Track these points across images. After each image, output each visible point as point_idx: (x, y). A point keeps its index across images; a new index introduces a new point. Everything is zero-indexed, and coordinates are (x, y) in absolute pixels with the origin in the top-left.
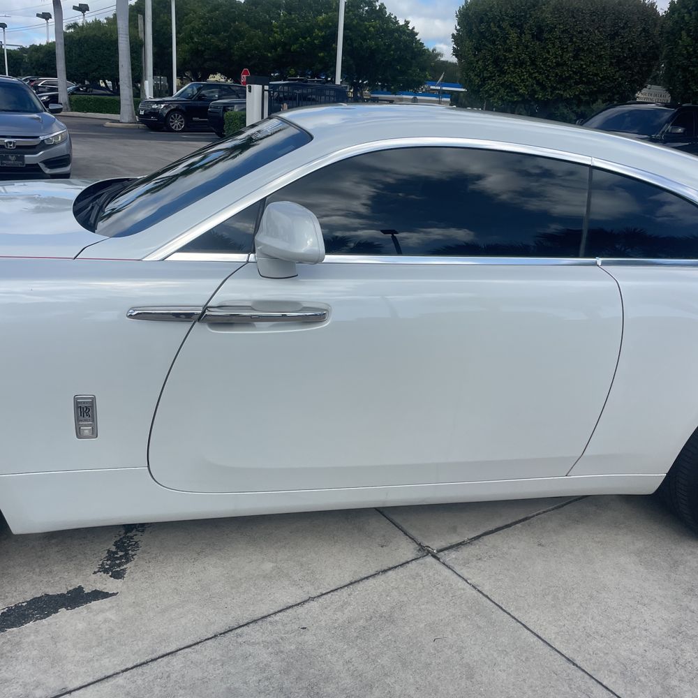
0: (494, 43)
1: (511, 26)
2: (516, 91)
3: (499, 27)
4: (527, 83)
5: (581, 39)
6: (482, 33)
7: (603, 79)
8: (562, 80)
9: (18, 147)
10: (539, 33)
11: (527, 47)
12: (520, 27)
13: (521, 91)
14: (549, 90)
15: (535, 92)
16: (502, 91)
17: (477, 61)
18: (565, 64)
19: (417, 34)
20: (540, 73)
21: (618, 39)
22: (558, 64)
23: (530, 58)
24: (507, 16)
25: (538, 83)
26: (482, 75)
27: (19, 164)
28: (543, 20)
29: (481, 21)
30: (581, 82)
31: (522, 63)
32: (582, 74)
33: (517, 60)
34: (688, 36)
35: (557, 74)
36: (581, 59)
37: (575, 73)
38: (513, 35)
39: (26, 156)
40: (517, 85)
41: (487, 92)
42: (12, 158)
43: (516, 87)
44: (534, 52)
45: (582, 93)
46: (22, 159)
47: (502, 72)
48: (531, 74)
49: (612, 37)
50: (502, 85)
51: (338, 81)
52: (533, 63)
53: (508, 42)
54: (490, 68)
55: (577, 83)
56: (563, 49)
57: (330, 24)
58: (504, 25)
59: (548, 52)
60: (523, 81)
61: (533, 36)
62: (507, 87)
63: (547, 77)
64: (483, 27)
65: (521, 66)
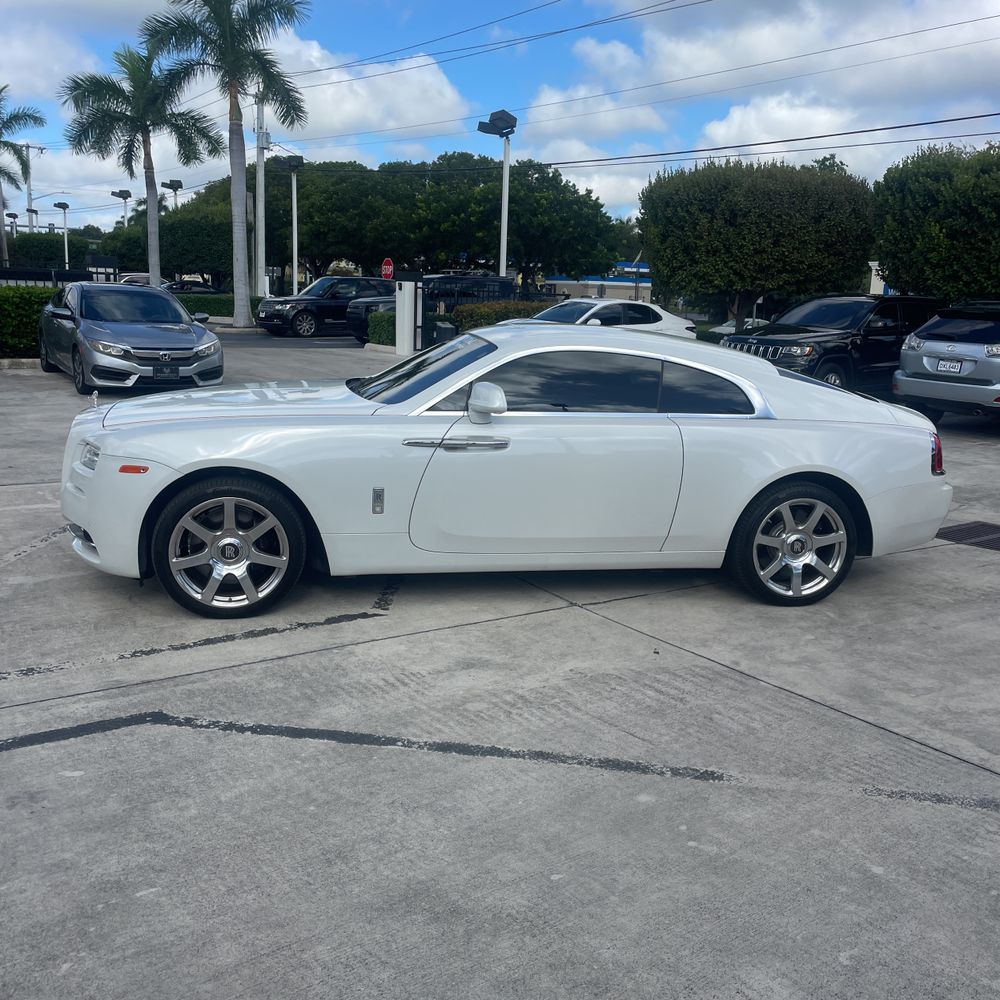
0: (682, 229)
1: (701, 210)
2: (711, 282)
3: (687, 211)
4: (722, 273)
5: (781, 224)
6: (668, 218)
7: (810, 266)
8: (762, 270)
9: (173, 359)
10: (732, 219)
11: (720, 234)
12: (711, 211)
13: (716, 282)
14: (749, 280)
15: (731, 283)
16: (695, 282)
19: (602, 206)
20: (737, 262)
21: (824, 222)
22: (757, 252)
23: (724, 246)
24: (696, 199)
25: (735, 273)
27: (173, 377)
28: (736, 204)
29: (667, 205)
30: (785, 271)
31: (715, 252)
32: (784, 262)
33: (709, 248)
35: (756, 263)
36: (783, 246)
37: (776, 260)
38: (704, 220)
39: (180, 368)
40: (711, 276)
41: (678, 283)
42: (167, 371)
43: (711, 278)
44: (728, 239)
45: (787, 283)
46: (177, 371)
47: (694, 262)
48: (726, 263)
49: (817, 219)
50: (695, 275)
51: (503, 273)
52: (728, 250)
53: (698, 227)
54: (680, 257)
55: (780, 272)
56: (760, 235)
57: (490, 197)
58: (693, 209)
59: (744, 239)
60: (717, 271)
61: (726, 222)
62: (700, 278)
63: (745, 266)
64: (669, 212)
65: (714, 255)
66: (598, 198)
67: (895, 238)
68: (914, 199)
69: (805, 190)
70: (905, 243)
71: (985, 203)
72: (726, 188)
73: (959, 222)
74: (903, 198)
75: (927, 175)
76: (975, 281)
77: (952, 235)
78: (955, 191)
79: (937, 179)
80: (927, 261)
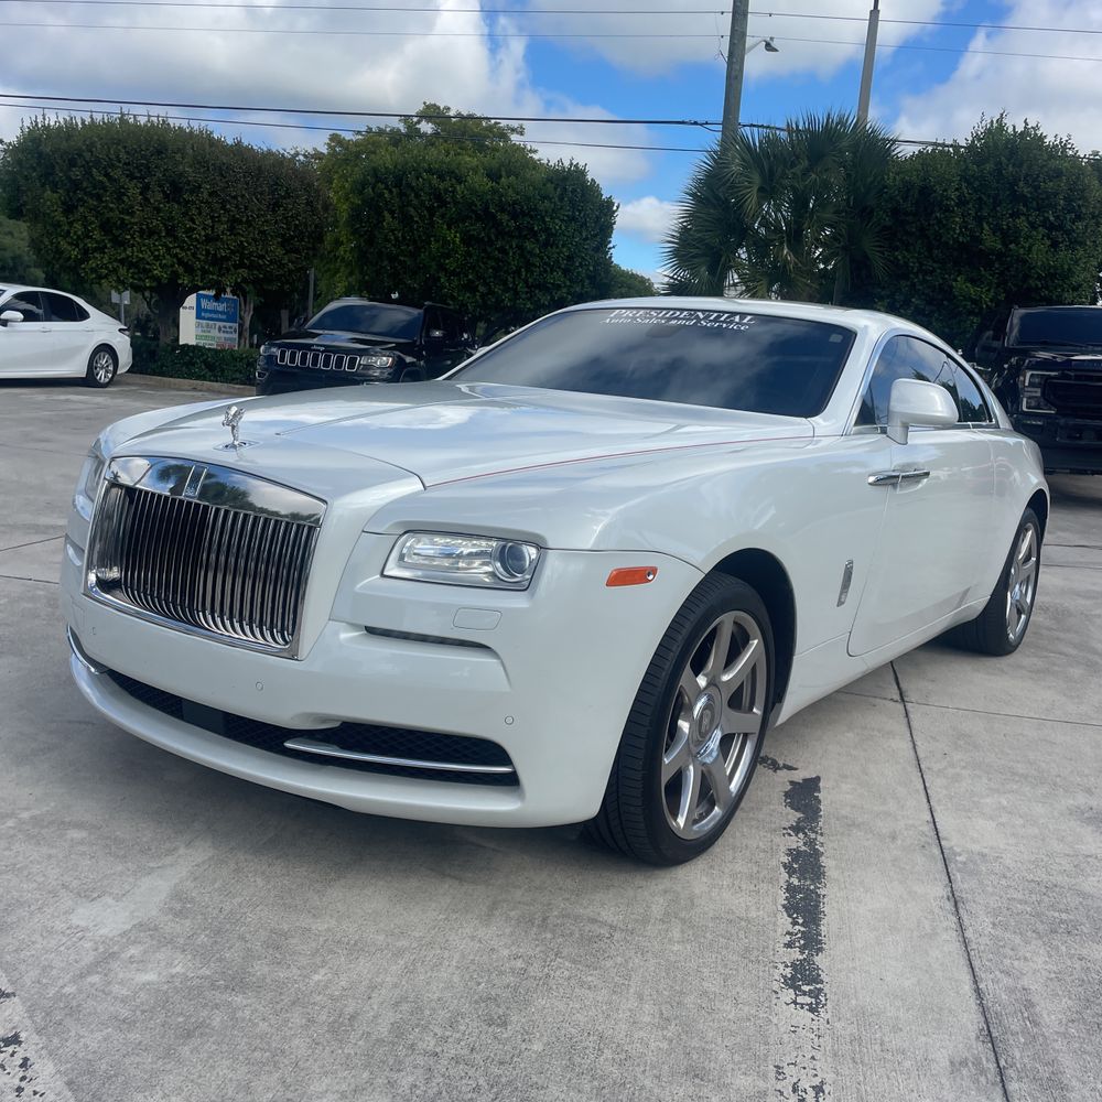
0: (99, 198)
1: (127, 176)
2: (145, 271)
3: (107, 175)
4: (164, 262)
5: (237, 207)
6: (74, 182)
7: (271, 261)
8: (217, 261)
10: (175, 190)
11: (158, 210)
13: (156, 272)
14: (199, 273)
15: (175, 275)
17: (71, 224)
18: (217, 238)
20: (182, 249)
21: (281, 211)
22: (208, 239)
23: (165, 226)
24: (120, 162)
25: (180, 262)
26: (81, 246)
28: (181, 175)
29: (72, 163)
30: (242, 265)
31: (152, 233)
32: (242, 254)
33: (144, 227)
34: (393, 218)
35: (208, 252)
37: (233, 252)
38: (133, 189)
40: (148, 263)
43: (148, 267)
45: (245, 280)
47: (119, 243)
48: (168, 249)
49: (275, 206)
50: (122, 262)
52: (171, 232)
53: (125, 198)
54: (97, 235)
55: (236, 267)
56: (212, 218)
58: (116, 174)
59: (193, 221)
60: (157, 258)
61: (166, 196)
62: (131, 265)
63: (194, 255)
64: (76, 173)
65: (149, 237)
67: (396, 238)
68: (417, 196)
69: (260, 168)
70: (408, 246)
71: (503, 210)
72: (159, 152)
73: (476, 228)
74: (401, 194)
75: (430, 171)
76: (491, 292)
77: (468, 240)
78: (473, 191)
79: (441, 178)
80: (442, 267)
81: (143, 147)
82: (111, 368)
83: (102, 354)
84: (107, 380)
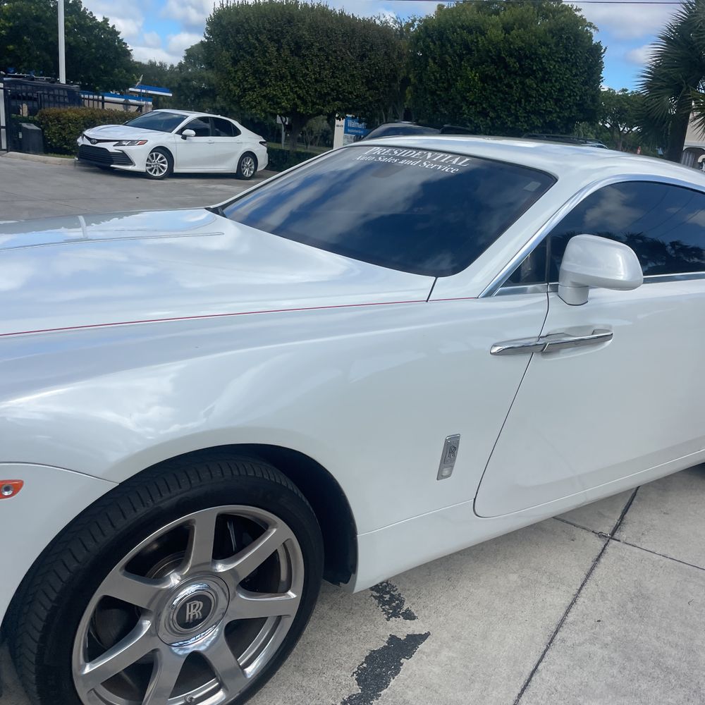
0: (252, 55)
1: (269, 39)
2: (278, 103)
3: (257, 39)
4: (289, 97)
5: (336, 58)
6: (238, 44)
7: (357, 96)
8: (322, 96)
10: (297, 49)
11: (286, 62)
12: (278, 41)
13: (283, 104)
14: (310, 105)
15: (296, 105)
16: (264, 103)
17: (236, 72)
18: (322, 81)
19: (119, 33)
20: (300, 88)
21: (366, 60)
22: (317, 81)
23: (290, 73)
24: (265, 29)
25: (299, 97)
26: (241, 86)
28: (301, 37)
29: (238, 32)
30: (338, 99)
31: (282, 78)
32: (338, 91)
33: (278, 73)
34: (435, 63)
35: (316, 90)
36: (337, 77)
37: (332, 90)
38: (272, 49)
40: (279, 98)
41: (248, 103)
43: (279, 100)
44: (294, 67)
47: (263, 84)
48: (292, 88)
49: (362, 57)
50: (264, 97)
52: (293, 76)
53: (267, 54)
54: (250, 79)
55: (334, 100)
56: (320, 66)
57: (19, 14)
58: (262, 38)
59: (307, 69)
60: (284, 94)
61: (292, 52)
62: (270, 99)
63: (307, 92)
64: (240, 38)
65: (281, 80)
66: (114, 26)
67: (436, 78)
68: (452, 46)
69: (353, 31)
70: (443, 83)
71: (511, 55)
72: (289, 22)
73: (490, 69)
74: (443, 45)
75: (462, 27)
76: (499, 117)
77: (484, 78)
78: (490, 42)
79: (470, 32)
80: (464, 99)
81: (279, 19)
82: (253, 167)
83: (247, 158)
84: (250, 175)
